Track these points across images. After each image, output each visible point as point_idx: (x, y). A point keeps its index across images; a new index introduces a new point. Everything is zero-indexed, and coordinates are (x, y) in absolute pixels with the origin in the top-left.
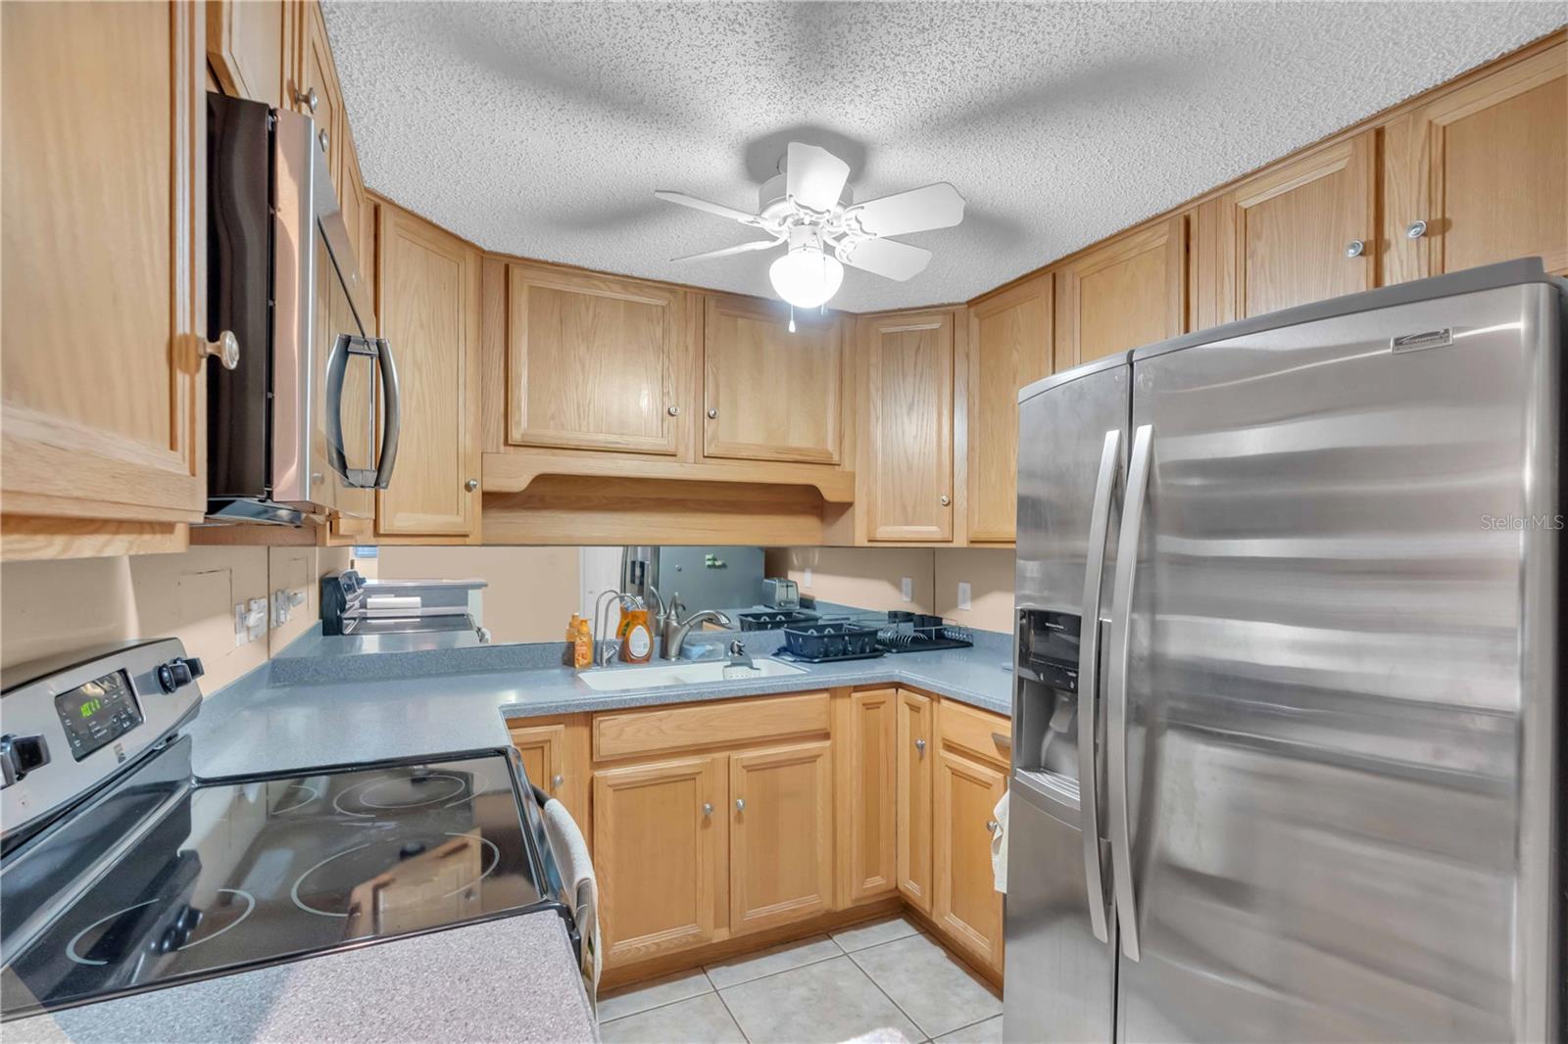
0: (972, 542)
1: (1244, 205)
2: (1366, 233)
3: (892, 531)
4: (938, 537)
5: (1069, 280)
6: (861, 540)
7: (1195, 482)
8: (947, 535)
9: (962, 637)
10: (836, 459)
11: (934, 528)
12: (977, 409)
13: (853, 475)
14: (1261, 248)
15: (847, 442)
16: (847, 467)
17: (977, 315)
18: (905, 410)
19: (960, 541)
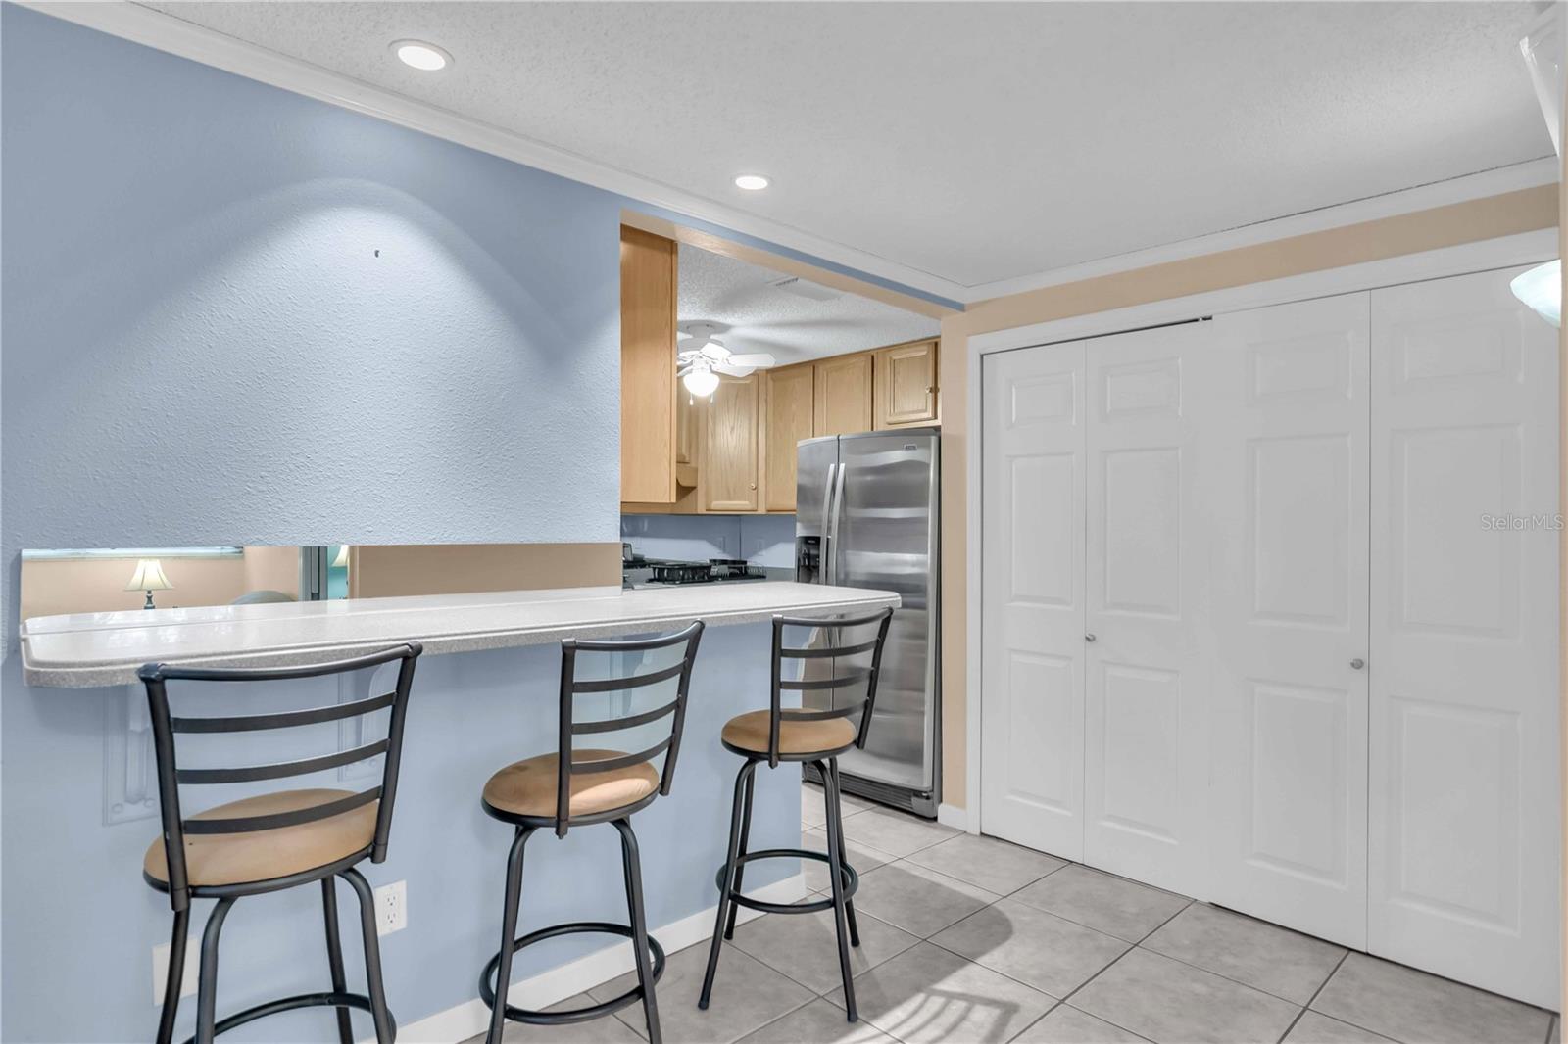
0: (769, 511)
1: (894, 358)
2: (931, 384)
3: (721, 504)
4: (749, 508)
5: (821, 370)
6: (701, 510)
7: (869, 478)
8: (753, 507)
9: (760, 572)
10: (687, 460)
11: (747, 503)
12: (771, 433)
13: (696, 470)
14: (899, 379)
15: (693, 450)
16: (693, 465)
17: (773, 379)
18: (729, 430)
19: (762, 511)
